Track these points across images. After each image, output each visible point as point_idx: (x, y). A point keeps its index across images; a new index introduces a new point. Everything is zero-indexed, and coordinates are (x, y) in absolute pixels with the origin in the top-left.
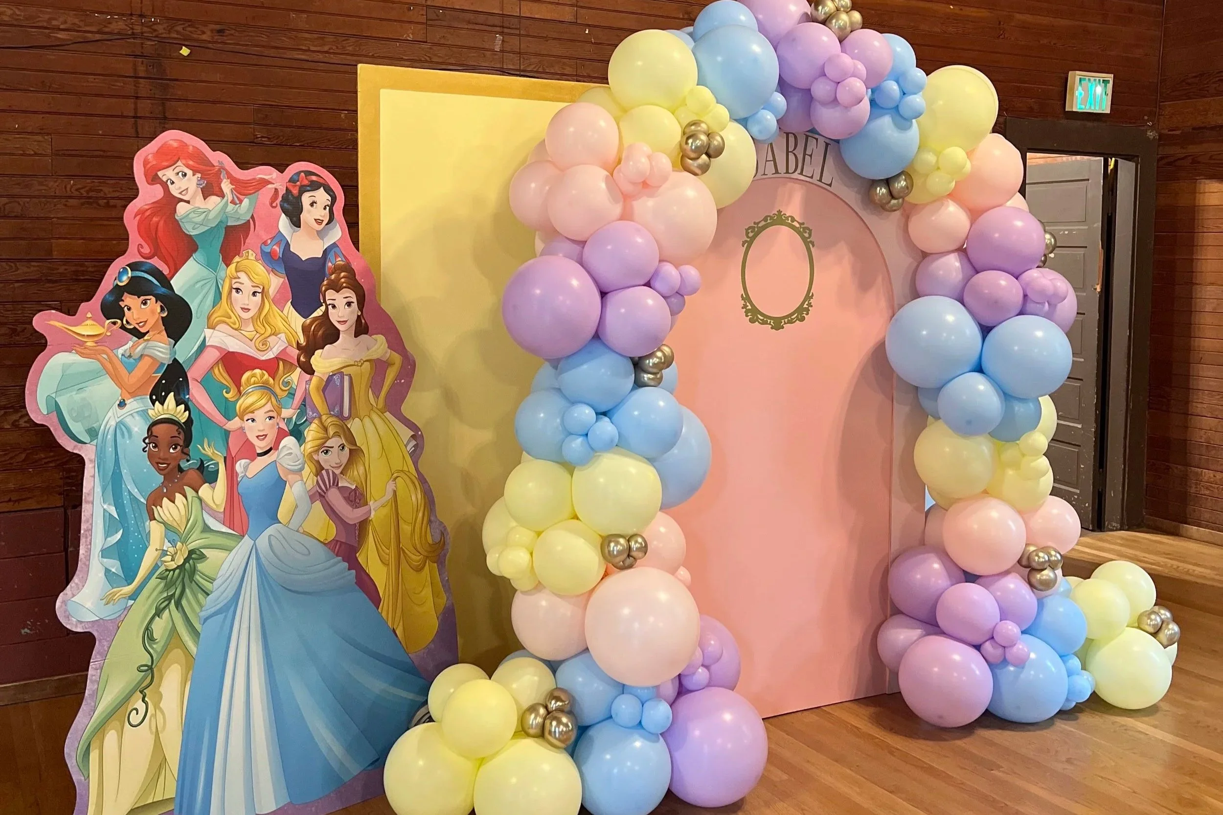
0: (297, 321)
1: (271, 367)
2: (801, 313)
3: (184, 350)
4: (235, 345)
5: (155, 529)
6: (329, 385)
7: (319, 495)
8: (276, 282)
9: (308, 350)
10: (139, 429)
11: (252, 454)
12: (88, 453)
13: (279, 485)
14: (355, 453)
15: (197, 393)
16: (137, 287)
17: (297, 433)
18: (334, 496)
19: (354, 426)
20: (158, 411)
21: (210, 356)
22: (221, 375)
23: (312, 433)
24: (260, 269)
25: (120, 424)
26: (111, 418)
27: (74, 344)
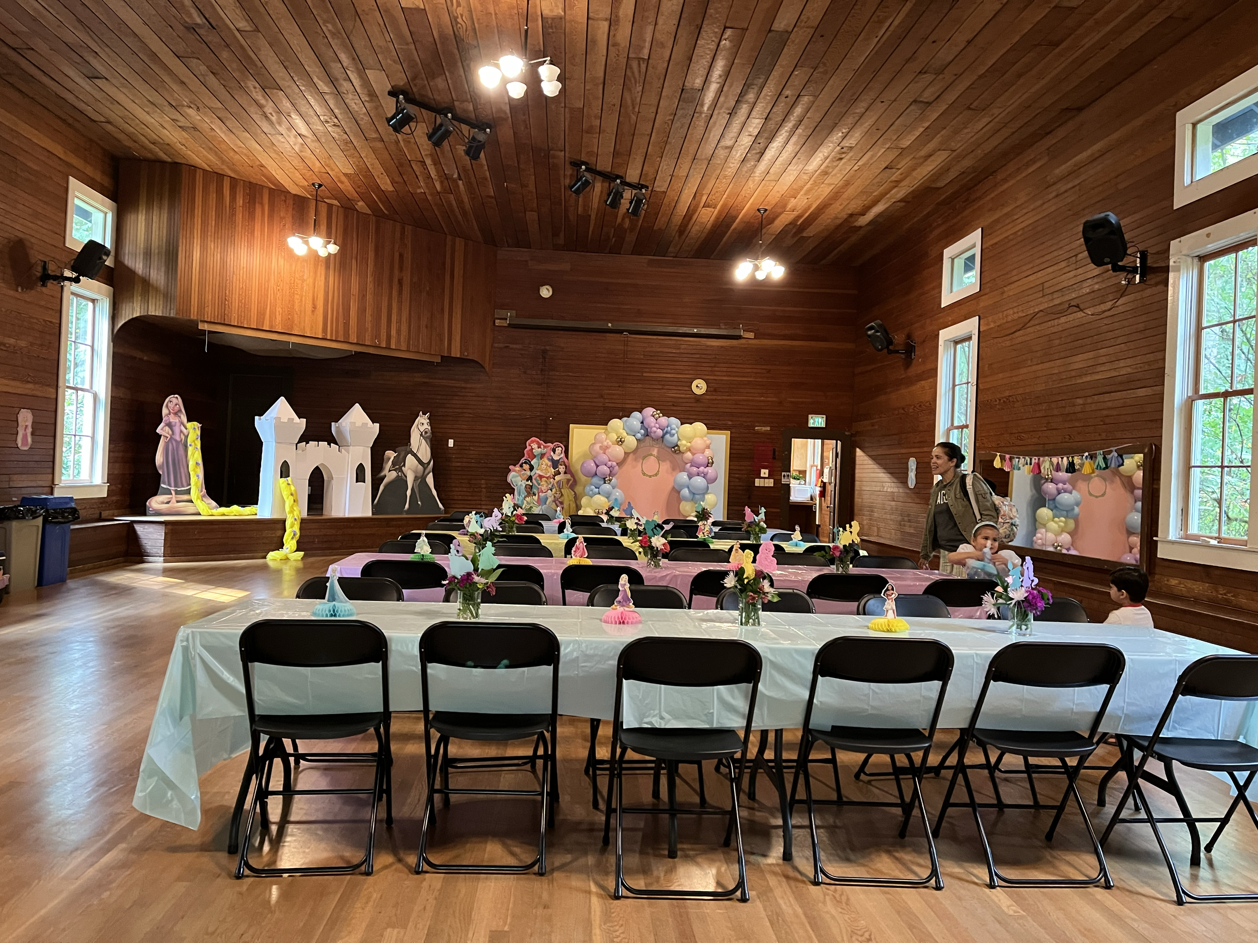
0: (553, 470)
1: (547, 478)
2: (656, 475)
3: (532, 474)
4: (541, 474)
5: (525, 502)
6: (558, 482)
7: (554, 501)
8: (550, 463)
9: (554, 476)
10: (524, 485)
11: (542, 492)
12: (515, 488)
13: (547, 499)
14: (562, 495)
15: (534, 481)
16: (525, 463)
17: (551, 490)
18: (557, 502)
19: (562, 490)
20: (527, 483)
21: (537, 475)
22: (538, 478)
23: (554, 490)
24: (547, 461)
25: (521, 485)
26: (520, 483)
27: (515, 471)
